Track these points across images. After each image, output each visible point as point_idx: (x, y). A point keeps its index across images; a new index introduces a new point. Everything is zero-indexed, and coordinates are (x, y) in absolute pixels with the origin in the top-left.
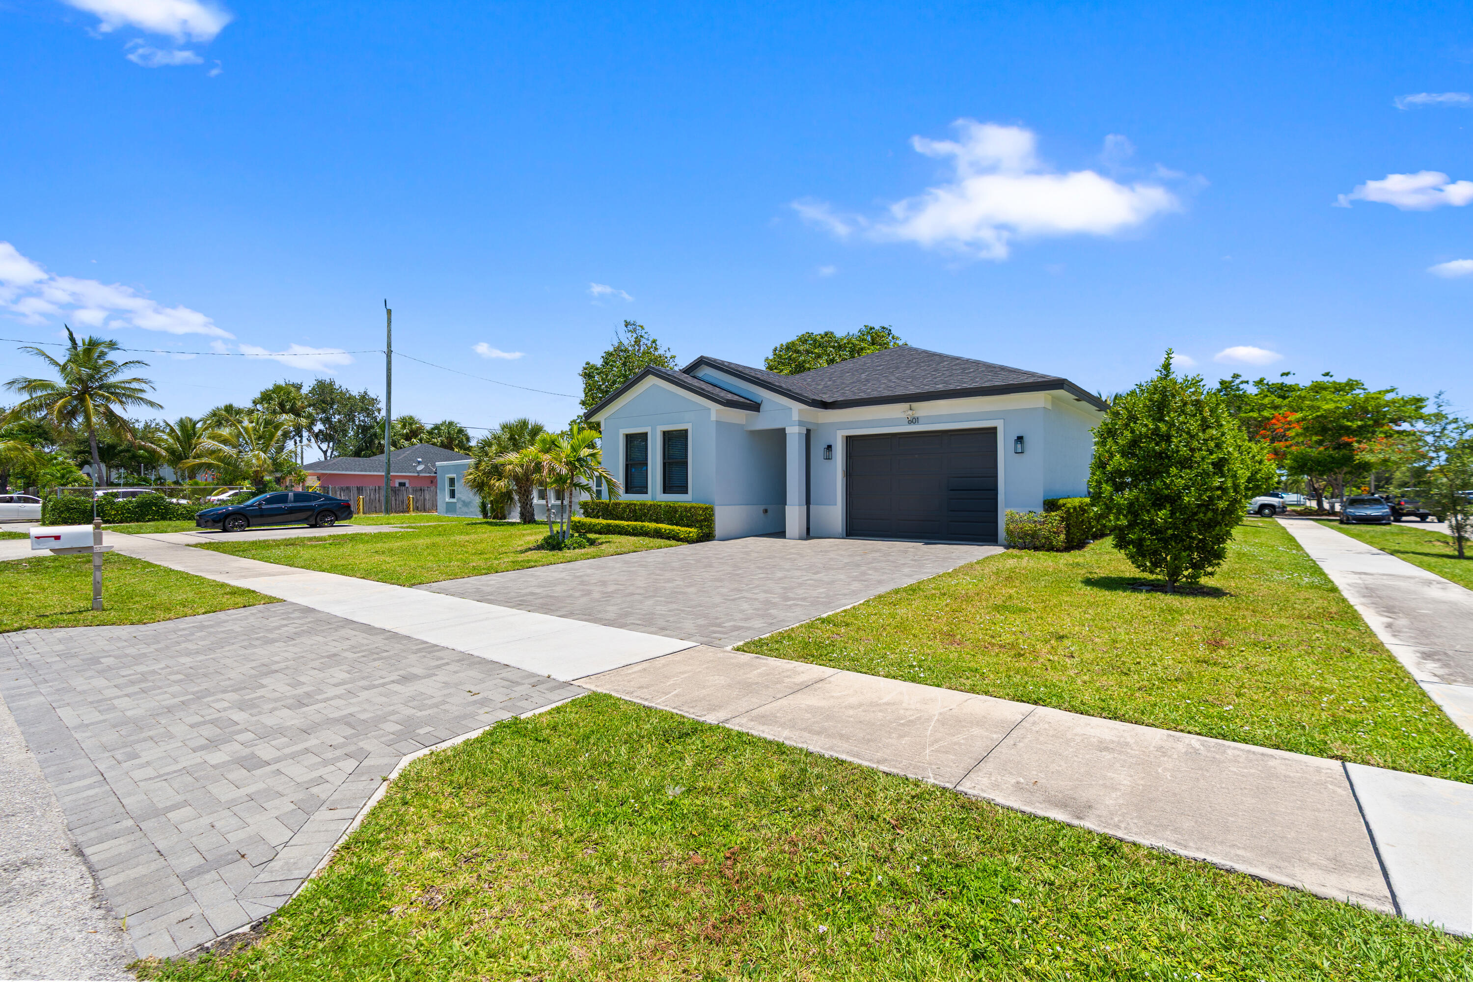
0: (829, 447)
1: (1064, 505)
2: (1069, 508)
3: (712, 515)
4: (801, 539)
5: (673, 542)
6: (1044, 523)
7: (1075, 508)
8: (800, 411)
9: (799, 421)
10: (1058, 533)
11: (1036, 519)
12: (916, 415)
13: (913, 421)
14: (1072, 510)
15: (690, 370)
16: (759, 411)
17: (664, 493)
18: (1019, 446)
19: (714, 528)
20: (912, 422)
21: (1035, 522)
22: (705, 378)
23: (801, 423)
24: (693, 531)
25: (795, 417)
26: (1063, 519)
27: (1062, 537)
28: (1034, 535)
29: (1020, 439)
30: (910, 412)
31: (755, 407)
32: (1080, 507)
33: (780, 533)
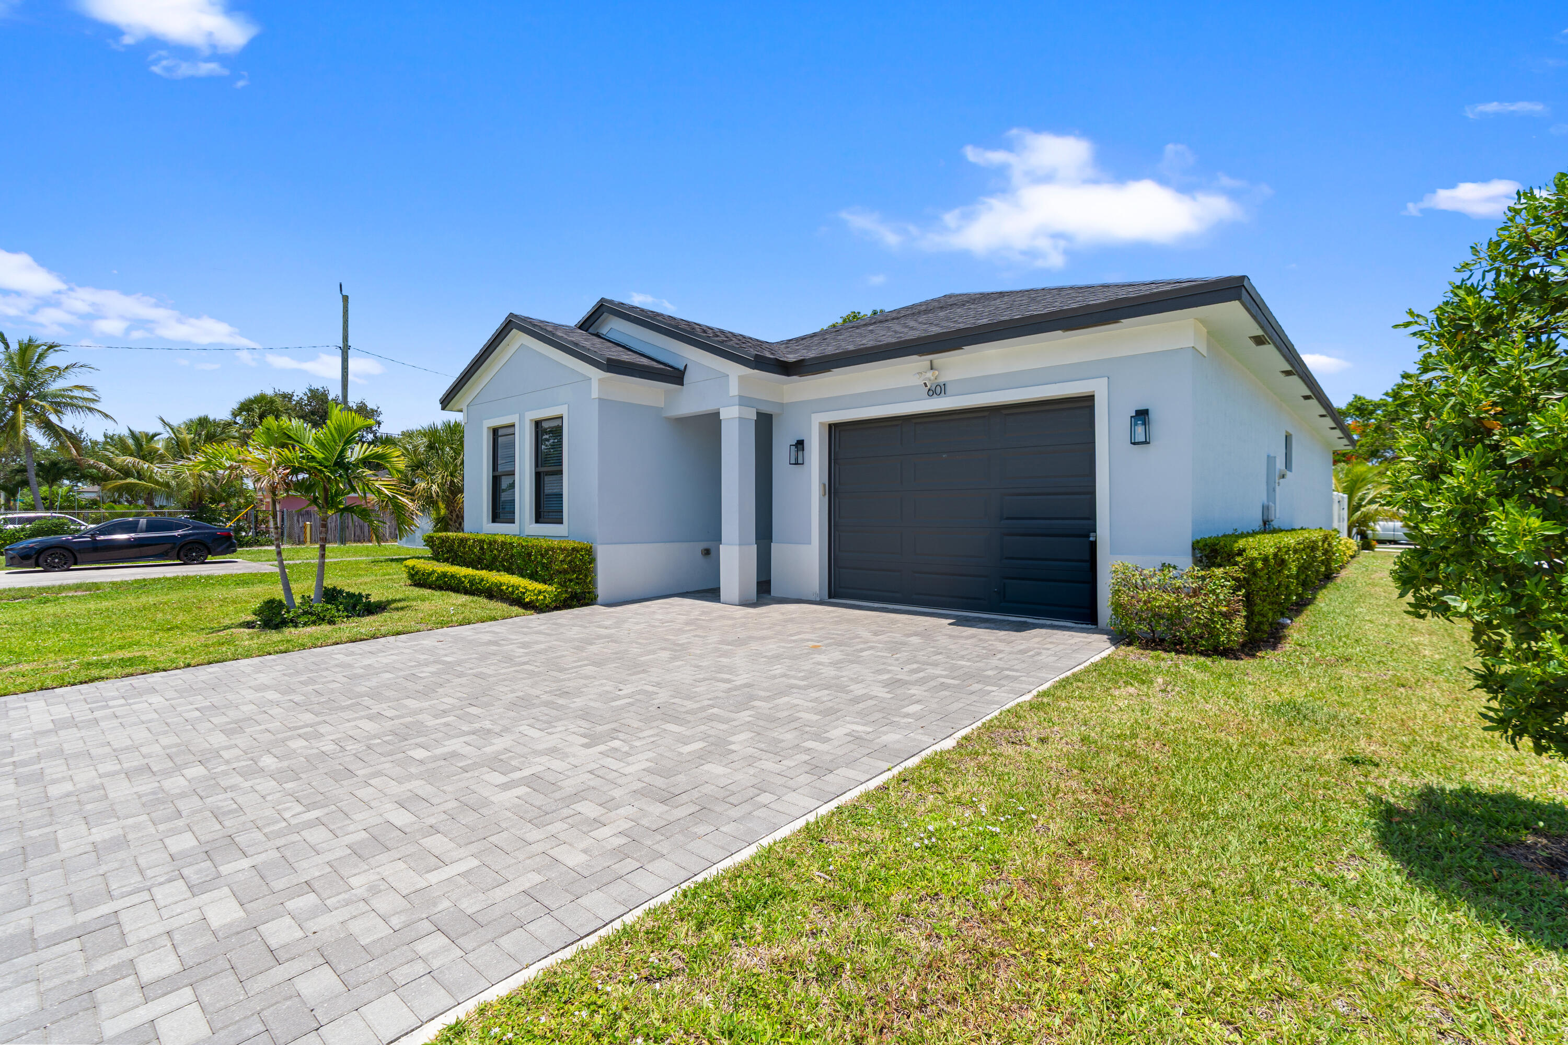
0: (800, 444)
1: (1241, 552)
2: (1253, 560)
3: (593, 560)
4: (745, 604)
5: (516, 609)
6: (1196, 593)
7: (1265, 560)
8: (741, 379)
9: (741, 397)
10: (1228, 616)
11: (1178, 583)
12: (941, 380)
13: (936, 390)
14: (1259, 565)
15: (588, 324)
16: (682, 385)
17: (537, 521)
18: (1140, 429)
19: (594, 582)
20: (935, 392)
21: (1177, 590)
22: (612, 336)
23: (744, 401)
24: (549, 590)
25: (734, 390)
26: (1240, 584)
27: (1239, 623)
28: (1176, 617)
29: (1142, 415)
30: (930, 374)
31: (675, 376)
32: (1275, 555)
33: (712, 593)
